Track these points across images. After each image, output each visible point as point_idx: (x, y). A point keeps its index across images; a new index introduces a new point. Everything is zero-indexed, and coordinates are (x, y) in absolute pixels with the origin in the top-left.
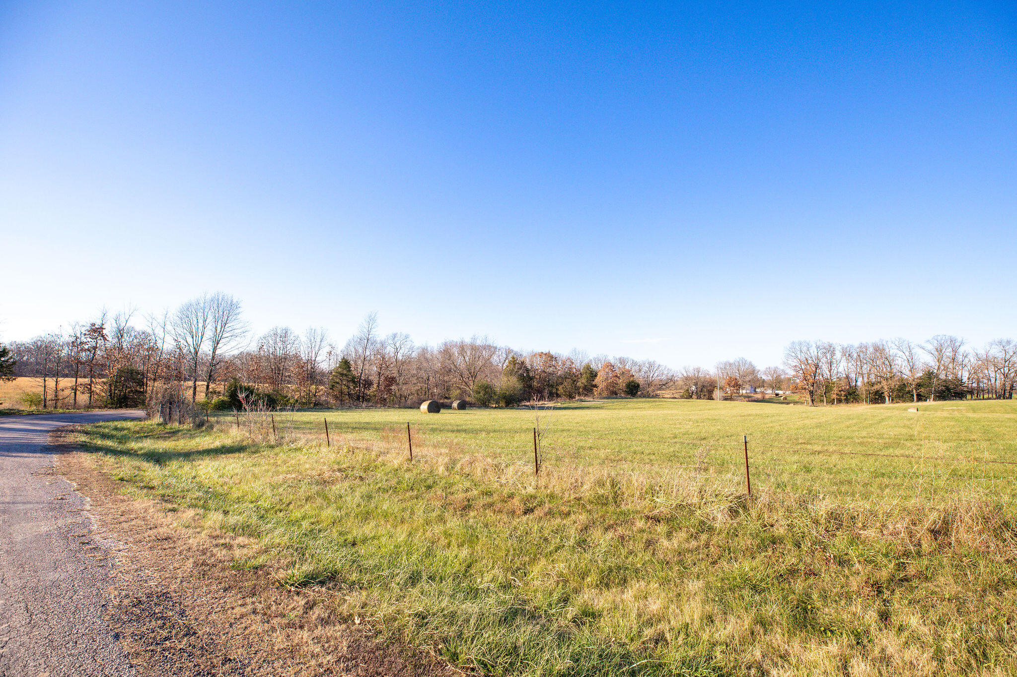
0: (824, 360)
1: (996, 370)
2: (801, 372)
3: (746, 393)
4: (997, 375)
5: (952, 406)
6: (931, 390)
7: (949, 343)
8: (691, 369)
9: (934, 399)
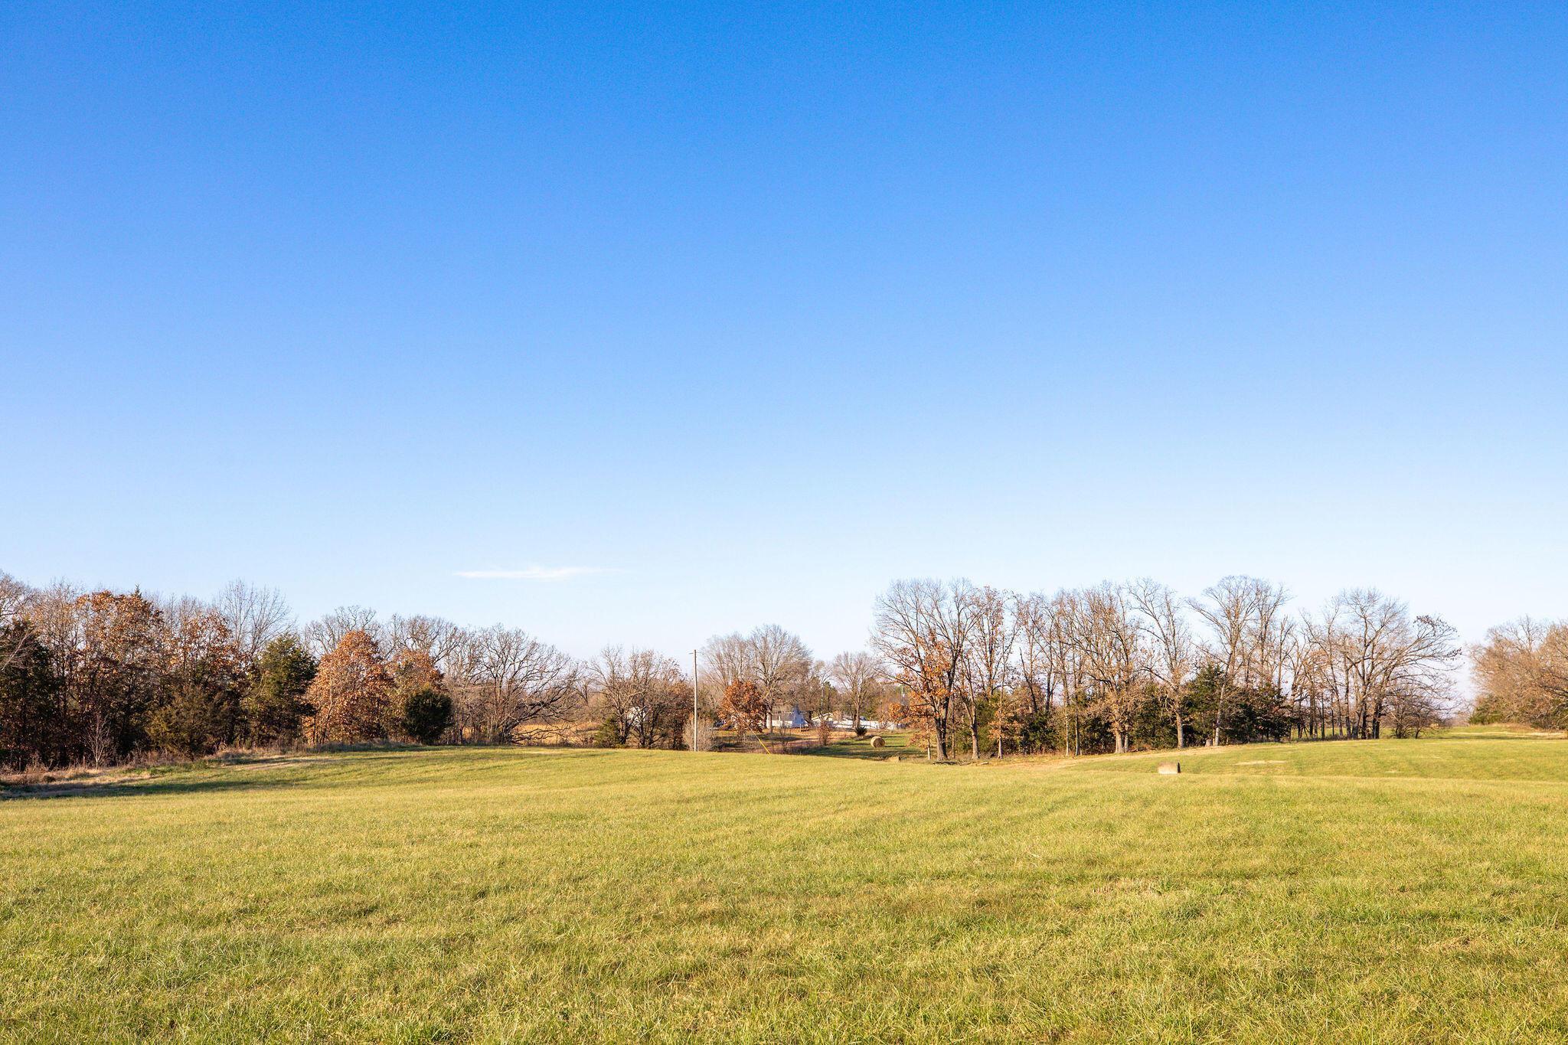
0: (973, 635)
1: (1348, 665)
2: (917, 667)
3: (784, 727)
4: (1350, 679)
5: (1256, 758)
6: (1215, 716)
7: (1253, 596)
8: (626, 658)
9: (1220, 740)
